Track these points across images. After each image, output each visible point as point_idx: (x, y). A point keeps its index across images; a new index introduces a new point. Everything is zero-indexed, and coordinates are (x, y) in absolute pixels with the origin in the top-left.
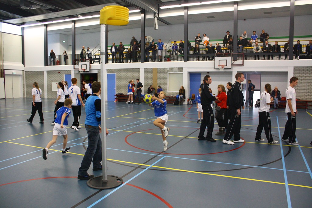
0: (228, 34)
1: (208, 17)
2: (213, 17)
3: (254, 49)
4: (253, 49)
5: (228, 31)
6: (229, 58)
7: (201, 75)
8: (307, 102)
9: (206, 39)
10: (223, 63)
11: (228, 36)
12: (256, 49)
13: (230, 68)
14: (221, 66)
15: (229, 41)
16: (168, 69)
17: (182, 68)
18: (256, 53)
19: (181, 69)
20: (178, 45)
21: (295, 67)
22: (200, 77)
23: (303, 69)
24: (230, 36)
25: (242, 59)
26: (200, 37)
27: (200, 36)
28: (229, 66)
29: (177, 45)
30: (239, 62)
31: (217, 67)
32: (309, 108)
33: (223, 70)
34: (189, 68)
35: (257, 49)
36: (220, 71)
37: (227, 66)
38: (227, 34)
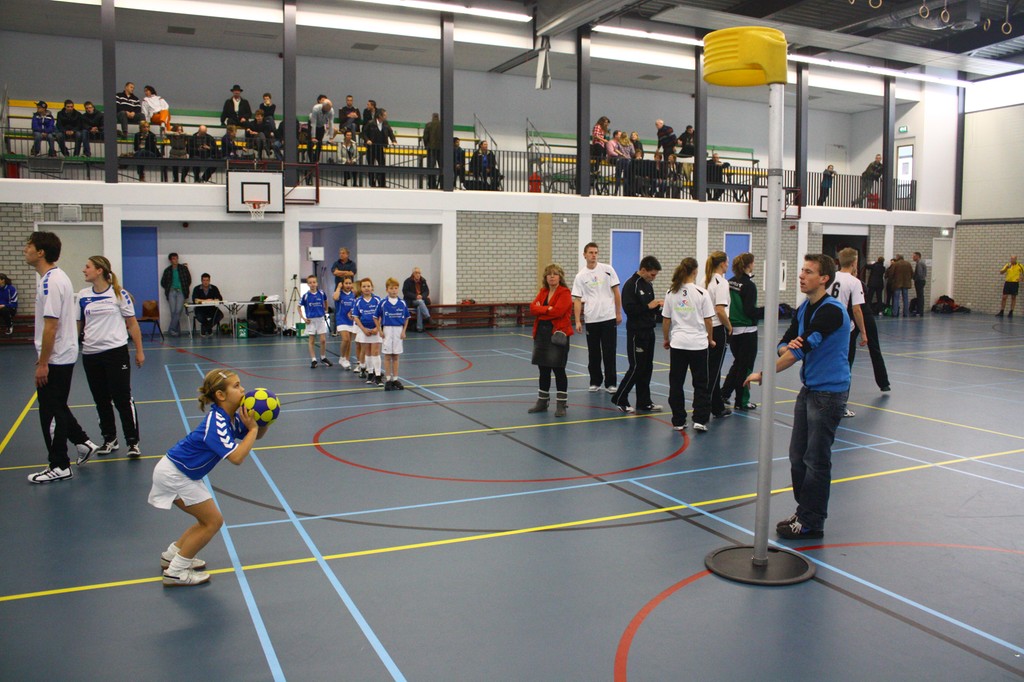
0: (236, 97)
1: (172, 30)
2: (191, 31)
3: (339, 154)
4: (336, 151)
5: (236, 88)
6: (276, 179)
7: (158, 234)
8: (492, 307)
9: (155, 104)
10: (256, 193)
11: (237, 104)
12: (345, 152)
13: (281, 210)
14: (250, 202)
15: (250, 120)
16: (38, 209)
17: (100, 207)
18: (347, 164)
19: (94, 211)
20: (55, 116)
21: (459, 213)
22: (156, 239)
23: (478, 216)
24: (244, 104)
25: (314, 183)
26: (133, 97)
27: (135, 94)
28: (276, 204)
29: (50, 116)
30: (304, 191)
31: (235, 205)
32: (499, 323)
33: (262, 218)
34: (125, 207)
35: (350, 154)
36: (253, 218)
37: (269, 202)
38: (232, 94)
